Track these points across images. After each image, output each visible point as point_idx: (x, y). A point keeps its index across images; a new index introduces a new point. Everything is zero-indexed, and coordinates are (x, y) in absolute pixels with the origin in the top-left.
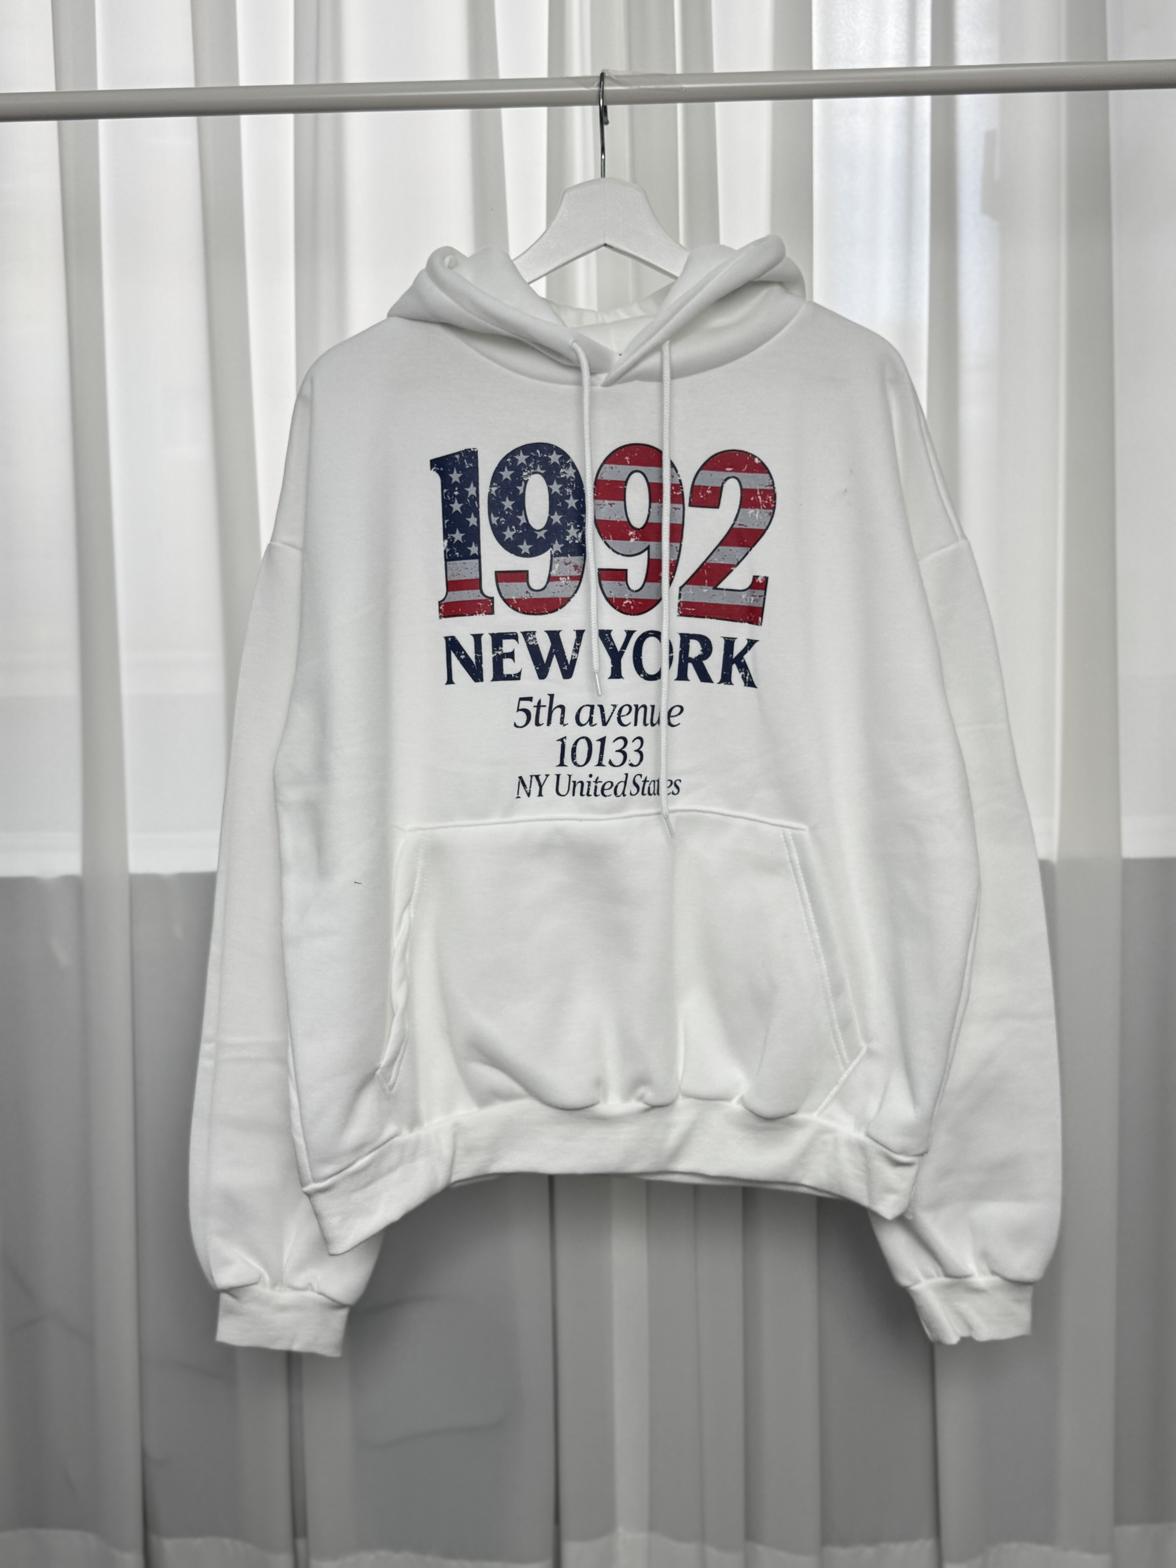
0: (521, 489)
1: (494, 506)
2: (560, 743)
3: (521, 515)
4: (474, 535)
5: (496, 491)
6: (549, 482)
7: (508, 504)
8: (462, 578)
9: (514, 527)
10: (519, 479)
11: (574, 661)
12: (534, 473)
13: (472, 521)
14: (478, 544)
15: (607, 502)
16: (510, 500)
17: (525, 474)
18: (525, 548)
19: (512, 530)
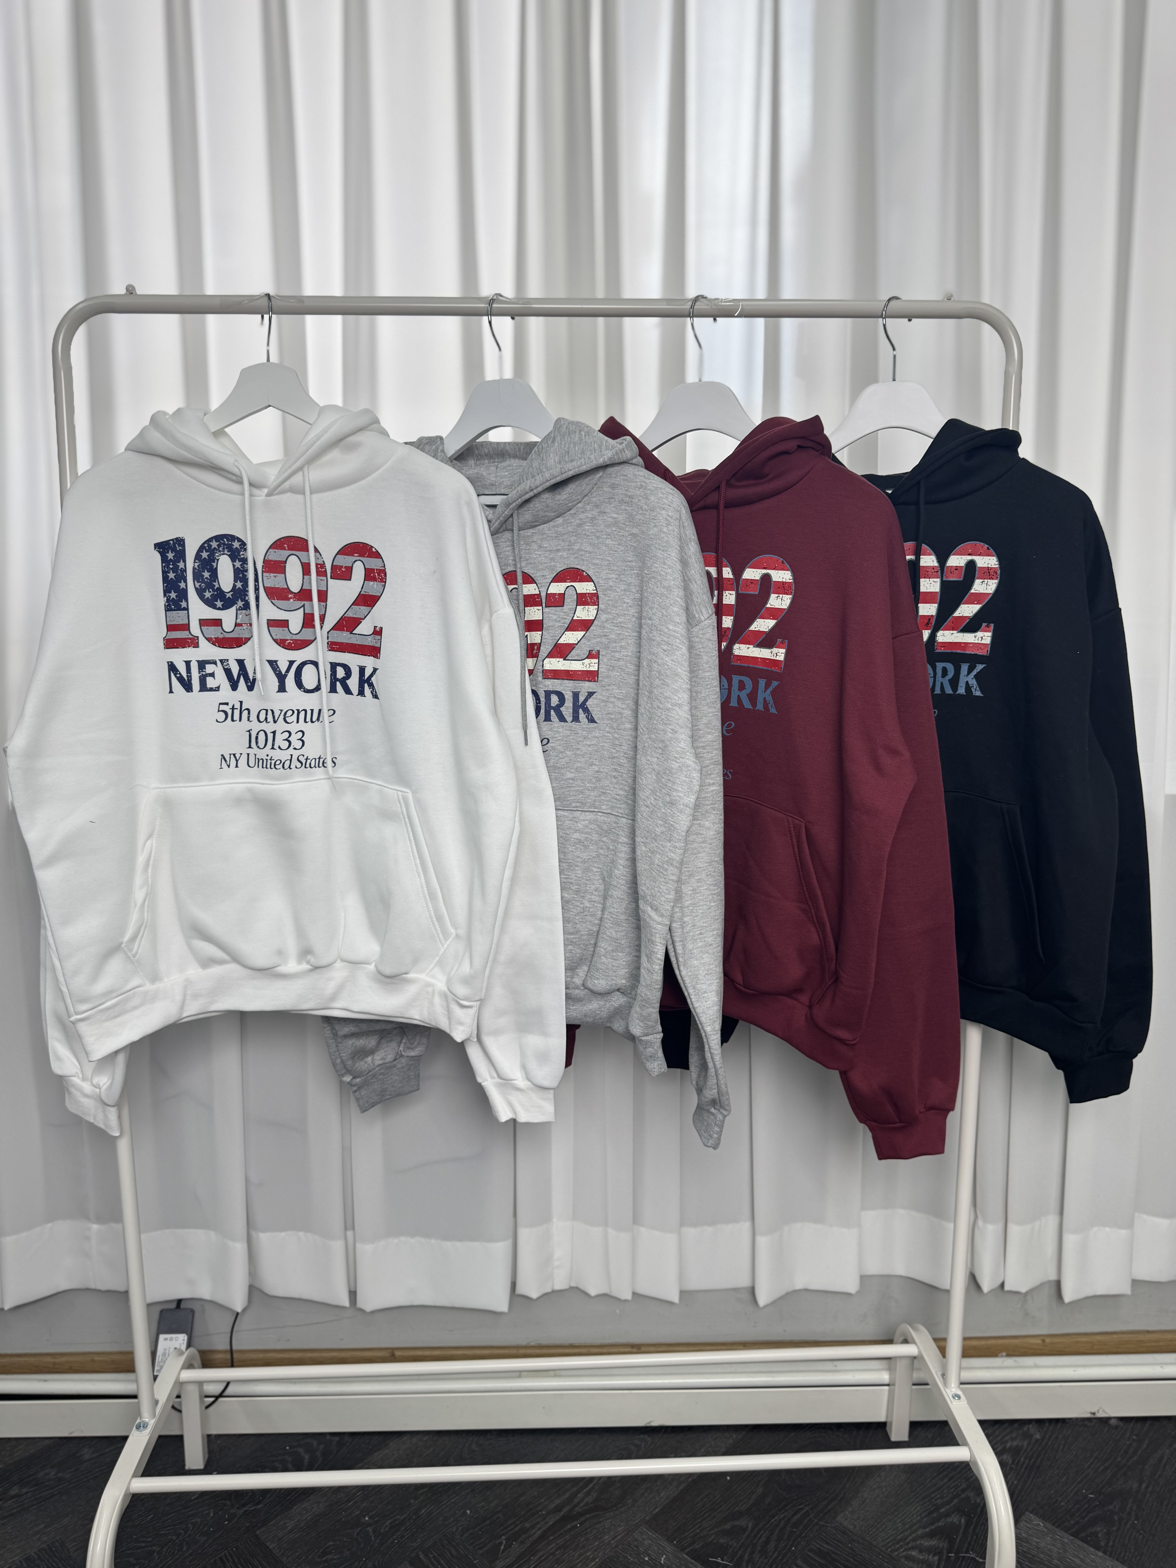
0: (215, 564)
1: (197, 576)
2: (248, 733)
3: (215, 582)
4: (183, 595)
5: (198, 566)
6: (233, 560)
7: (206, 574)
8: (177, 623)
9: (211, 590)
10: (212, 559)
11: (254, 680)
12: (223, 554)
13: (182, 585)
14: (187, 600)
15: (272, 575)
16: (208, 572)
17: (217, 554)
18: (219, 604)
19: (210, 592)
